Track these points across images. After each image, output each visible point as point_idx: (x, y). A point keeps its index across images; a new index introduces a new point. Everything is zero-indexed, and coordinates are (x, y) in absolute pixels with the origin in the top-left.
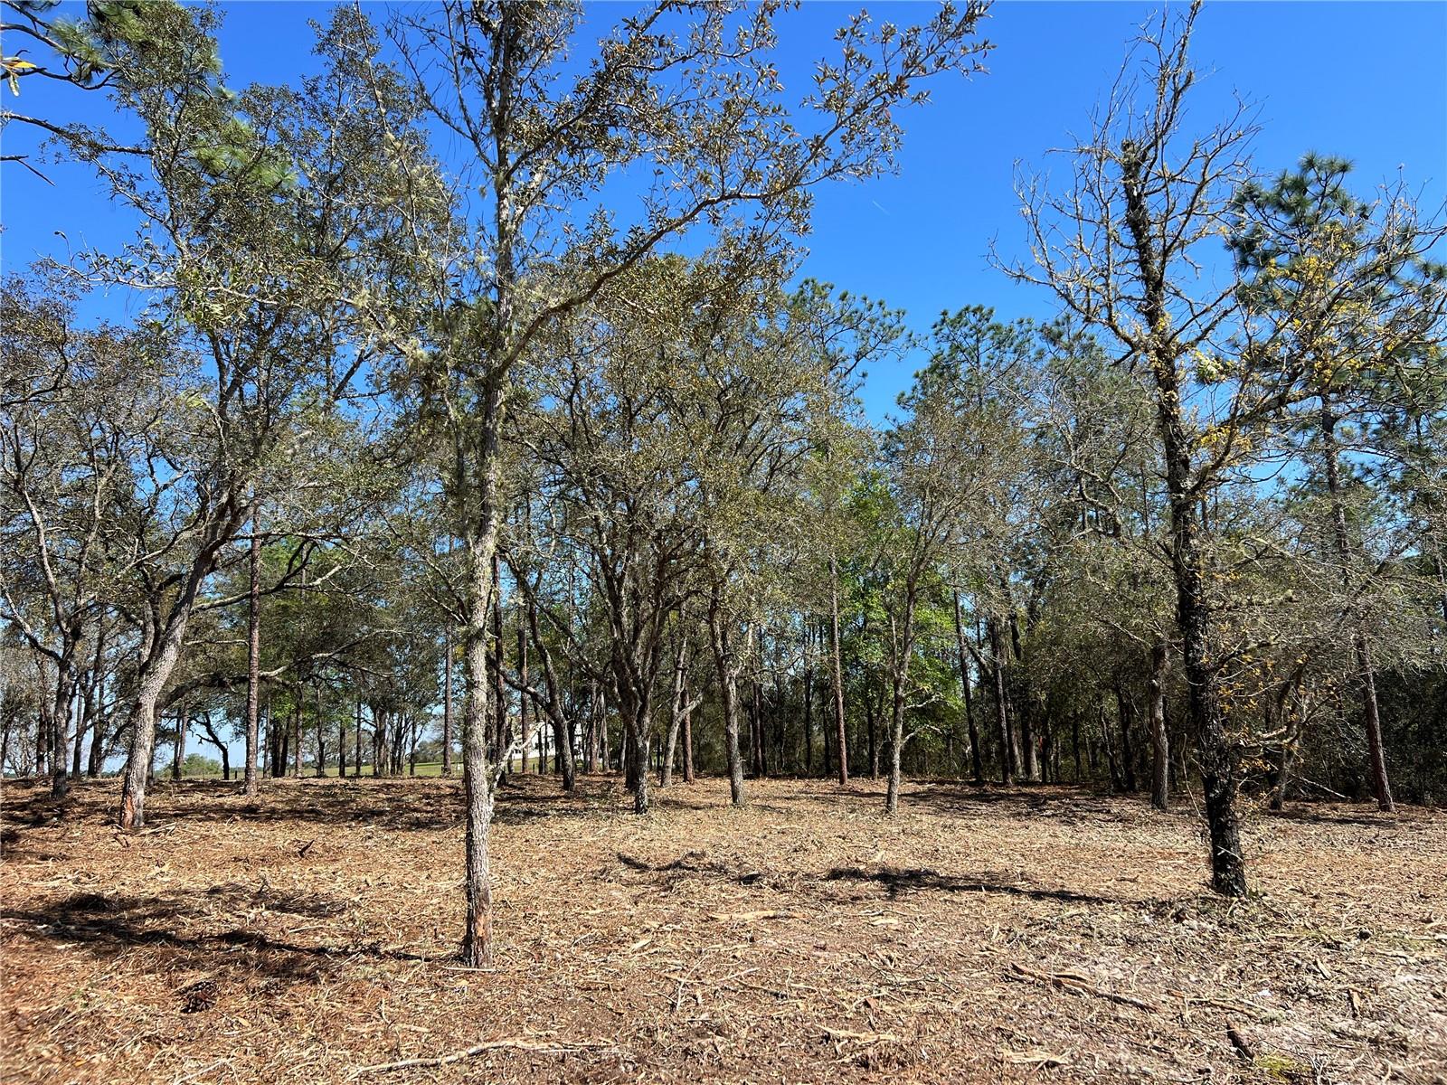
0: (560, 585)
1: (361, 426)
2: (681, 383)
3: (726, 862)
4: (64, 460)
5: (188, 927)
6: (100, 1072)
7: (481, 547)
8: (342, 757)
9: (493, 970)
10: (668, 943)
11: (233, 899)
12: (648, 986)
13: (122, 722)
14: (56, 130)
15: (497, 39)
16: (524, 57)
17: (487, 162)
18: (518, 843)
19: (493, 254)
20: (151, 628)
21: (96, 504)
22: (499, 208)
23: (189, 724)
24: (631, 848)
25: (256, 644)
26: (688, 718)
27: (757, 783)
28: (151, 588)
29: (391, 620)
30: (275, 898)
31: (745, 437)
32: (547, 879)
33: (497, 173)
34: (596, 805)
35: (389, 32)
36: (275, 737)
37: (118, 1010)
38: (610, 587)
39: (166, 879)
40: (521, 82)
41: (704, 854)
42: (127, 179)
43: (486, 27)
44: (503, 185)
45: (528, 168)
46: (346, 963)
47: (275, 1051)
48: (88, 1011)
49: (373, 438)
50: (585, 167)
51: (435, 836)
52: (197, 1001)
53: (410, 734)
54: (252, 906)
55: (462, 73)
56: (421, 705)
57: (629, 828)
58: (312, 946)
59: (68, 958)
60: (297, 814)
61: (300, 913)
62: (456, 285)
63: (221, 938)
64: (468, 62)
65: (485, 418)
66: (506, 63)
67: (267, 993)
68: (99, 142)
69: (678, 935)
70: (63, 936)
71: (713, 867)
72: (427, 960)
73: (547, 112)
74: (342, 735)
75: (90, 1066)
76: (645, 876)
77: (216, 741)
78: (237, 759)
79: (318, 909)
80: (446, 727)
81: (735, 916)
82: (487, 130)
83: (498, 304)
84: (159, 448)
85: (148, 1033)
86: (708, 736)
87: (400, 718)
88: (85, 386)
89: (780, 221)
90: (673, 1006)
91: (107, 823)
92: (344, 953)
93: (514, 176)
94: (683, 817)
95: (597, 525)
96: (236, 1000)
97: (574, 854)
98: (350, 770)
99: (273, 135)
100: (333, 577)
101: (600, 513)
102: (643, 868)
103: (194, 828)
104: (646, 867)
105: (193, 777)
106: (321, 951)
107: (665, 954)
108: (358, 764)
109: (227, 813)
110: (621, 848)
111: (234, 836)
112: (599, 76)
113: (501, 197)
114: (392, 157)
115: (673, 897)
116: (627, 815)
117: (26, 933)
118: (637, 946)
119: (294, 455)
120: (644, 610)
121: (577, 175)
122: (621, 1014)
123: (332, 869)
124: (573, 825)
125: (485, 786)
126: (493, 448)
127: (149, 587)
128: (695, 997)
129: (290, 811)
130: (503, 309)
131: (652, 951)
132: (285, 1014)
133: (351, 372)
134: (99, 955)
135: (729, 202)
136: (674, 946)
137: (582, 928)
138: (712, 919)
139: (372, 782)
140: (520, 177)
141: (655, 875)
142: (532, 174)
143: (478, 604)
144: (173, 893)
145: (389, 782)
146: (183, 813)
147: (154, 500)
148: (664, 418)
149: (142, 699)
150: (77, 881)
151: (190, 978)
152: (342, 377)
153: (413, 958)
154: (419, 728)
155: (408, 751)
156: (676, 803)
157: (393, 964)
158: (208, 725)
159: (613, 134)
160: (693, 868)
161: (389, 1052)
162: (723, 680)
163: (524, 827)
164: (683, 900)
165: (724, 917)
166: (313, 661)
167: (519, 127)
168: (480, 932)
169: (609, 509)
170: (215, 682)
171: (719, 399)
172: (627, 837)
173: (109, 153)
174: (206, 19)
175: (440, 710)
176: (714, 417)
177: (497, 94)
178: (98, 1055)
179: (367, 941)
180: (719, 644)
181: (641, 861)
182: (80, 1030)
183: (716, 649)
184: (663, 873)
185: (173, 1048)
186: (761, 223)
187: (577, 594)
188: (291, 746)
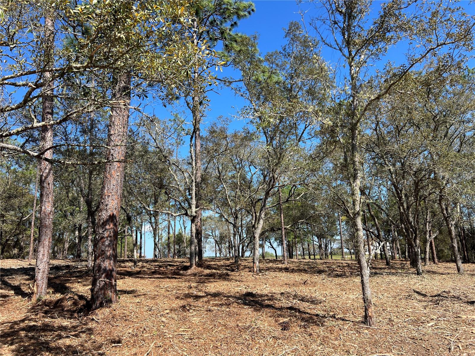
0: (376, 194)
1: (306, 149)
2: (417, 116)
3: (460, 295)
4: (229, 170)
5: (278, 304)
6: (262, 346)
7: (355, 183)
8: (309, 253)
9: (376, 328)
10: (442, 324)
11: (288, 297)
12: (438, 340)
13: (248, 242)
14: (220, 80)
15: (345, 15)
16: (355, 18)
17: (345, 56)
18: (374, 284)
19: (350, 86)
20: (254, 215)
21: (238, 181)
22: (351, 71)
23: (265, 242)
24: (418, 287)
25: (282, 218)
26: (433, 240)
27: (466, 265)
28: (253, 203)
29: (321, 209)
30: (300, 297)
31: (447, 132)
32: (388, 297)
33: (349, 59)
34: (400, 271)
35: (311, 24)
36: (289, 246)
37: (264, 328)
38: (398, 193)
39: (268, 289)
40: (354, 27)
41: (450, 292)
42: (238, 89)
43: (341, 12)
44: (351, 62)
45: (359, 54)
46: (326, 320)
47: (310, 346)
48: (256, 327)
49: (311, 152)
50: (380, 49)
51: (345, 280)
52: (285, 327)
53: (330, 245)
54: (294, 299)
55: (334, 30)
56: (332, 236)
57: (416, 281)
58: (314, 313)
59: (247, 311)
60: (300, 271)
61: (308, 302)
62: (339, 98)
63: (288, 308)
64: (336, 26)
65: (352, 140)
66: (348, 22)
67: (304, 327)
68: (230, 81)
69: (446, 322)
70: (245, 304)
71: (454, 297)
72: (352, 322)
73: (364, 34)
74: (309, 246)
75: (259, 343)
76: (426, 299)
77: (273, 247)
78: (279, 253)
79: (313, 302)
80: (342, 243)
81: (469, 316)
82: (344, 46)
83: (353, 102)
84: (252, 163)
85: (273, 335)
86: (441, 247)
87: (326, 240)
88: (233, 149)
89: (460, 48)
90: (450, 349)
91: (250, 271)
92: (324, 317)
93: (355, 58)
94: (437, 277)
95: (390, 172)
96: (296, 328)
97: (396, 289)
98: (312, 257)
99: (274, 66)
100: (302, 196)
101: (391, 167)
102: (425, 296)
103: (273, 274)
104: (426, 295)
105: (268, 258)
106: (317, 315)
107: (442, 328)
108: (314, 255)
109: (280, 270)
110: (414, 288)
111: (284, 277)
112: (381, 17)
113: (351, 66)
114: (316, 63)
115: (440, 308)
116: (413, 276)
117: (236, 302)
118: (430, 325)
119: (289, 160)
120: (410, 201)
121: (377, 52)
122: (429, 350)
123: (314, 289)
124: (394, 278)
125: (366, 264)
126: (356, 150)
127: (252, 203)
128: (458, 346)
129: (298, 270)
130: (355, 103)
131: (437, 327)
132: (310, 335)
133: (303, 133)
134: (256, 310)
135: (440, 47)
136: (445, 326)
137: (406, 316)
138: (459, 317)
139: (320, 261)
140: (357, 59)
141: (431, 299)
142: (360, 56)
143: (356, 202)
144: (271, 293)
145: (325, 261)
146: (268, 269)
147: (252, 178)
148: (411, 130)
149: (255, 236)
150: (246, 288)
151: (282, 320)
152: (300, 135)
153: (347, 321)
154: (332, 244)
155: (330, 251)
156: (433, 272)
157: (341, 322)
158: (270, 242)
159: (388, 35)
160: (446, 297)
161: (346, 352)
162: (448, 225)
163: (375, 278)
164: (445, 309)
165: (464, 317)
166: (298, 223)
167: (355, 42)
168: (370, 314)
169: (394, 165)
170: (272, 230)
171: (433, 119)
172: (415, 283)
173: (233, 83)
174: (255, 38)
175: (338, 237)
176: (432, 126)
177: (346, 33)
178: (261, 340)
179: (331, 314)
180: (445, 212)
181: (424, 293)
182: (255, 332)
183: (444, 214)
184: (434, 298)
185: (280, 341)
186: (452, 51)
187: (382, 197)
188: (294, 249)
